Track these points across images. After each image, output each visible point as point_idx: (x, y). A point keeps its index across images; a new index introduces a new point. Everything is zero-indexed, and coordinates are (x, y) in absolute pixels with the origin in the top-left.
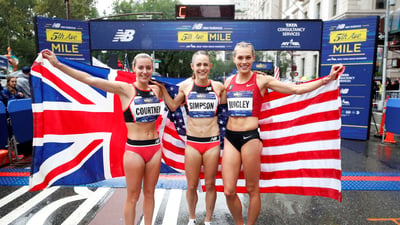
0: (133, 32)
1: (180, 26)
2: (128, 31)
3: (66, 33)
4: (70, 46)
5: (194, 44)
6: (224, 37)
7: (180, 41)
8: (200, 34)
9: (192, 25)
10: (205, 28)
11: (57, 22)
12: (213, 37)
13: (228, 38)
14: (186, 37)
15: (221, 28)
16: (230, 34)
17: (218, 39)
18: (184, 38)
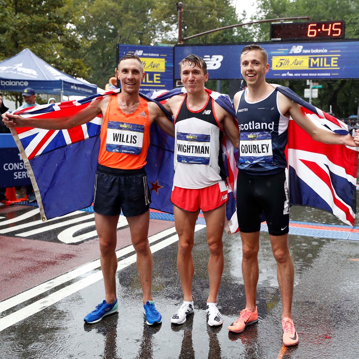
0: (221, 58)
1: (276, 49)
2: (215, 57)
3: (148, 61)
4: (151, 75)
5: (291, 71)
6: (329, 62)
7: (274, 68)
8: (299, 58)
9: (290, 48)
10: (306, 51)
11: (139, 49)
12: (315, 63)
13: (334, 64)
14: (282, 63)
15: (326, 51)
16: (337, 58)
17: (321, 65)
18: (280, 64)
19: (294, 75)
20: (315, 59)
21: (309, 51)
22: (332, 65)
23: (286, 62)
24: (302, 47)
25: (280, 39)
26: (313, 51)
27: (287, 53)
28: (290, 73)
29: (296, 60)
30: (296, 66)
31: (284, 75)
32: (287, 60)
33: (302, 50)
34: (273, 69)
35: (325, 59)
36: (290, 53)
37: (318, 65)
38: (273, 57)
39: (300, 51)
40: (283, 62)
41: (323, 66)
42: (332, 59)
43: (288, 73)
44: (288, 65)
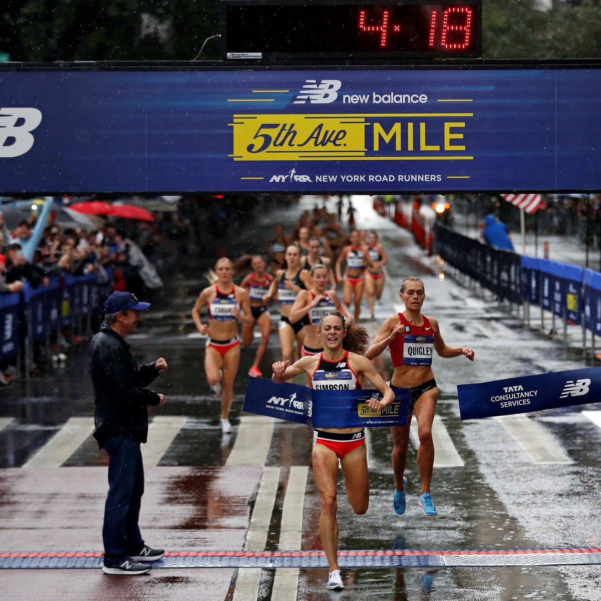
0: (33, 117)
1: (246, 89)
2: (10, 113)
5: (303, 167)
6: (435, 137)
7: (240, 152)
8: (332, 123)
9: (298, 86)
10: (353, 99)
12: (387, 139)
13: (453, 142)
14: (267, 139)
15: (423, 99)
16: (462, 125)
17: (411, 147)
18: (260, 142)
19: (313, 178)
20: (387, 125)
21: (365, 99)
22: (447, 147)
23: (284, 133)
24: (337, 84)
25: (258, 55)
26: (379, 99)
27: (285, 103)
28: (298, 173)
29: (320, 127)
30: (320, 148)
31: (276, 178)
32: (287, 128)
33: (340, 92)
34: (235, 159)
35: (423, 126)
36: (295, 103)
37: (398, 147)
38: (235, 116)
39: (333, 97)
40: (273, 133)
41: (417, 150)
42: (447, 126)
43: (293, 171)
44: (290, 144)
